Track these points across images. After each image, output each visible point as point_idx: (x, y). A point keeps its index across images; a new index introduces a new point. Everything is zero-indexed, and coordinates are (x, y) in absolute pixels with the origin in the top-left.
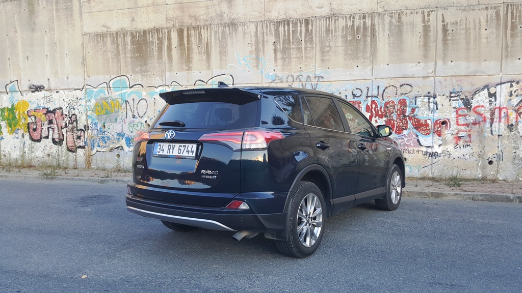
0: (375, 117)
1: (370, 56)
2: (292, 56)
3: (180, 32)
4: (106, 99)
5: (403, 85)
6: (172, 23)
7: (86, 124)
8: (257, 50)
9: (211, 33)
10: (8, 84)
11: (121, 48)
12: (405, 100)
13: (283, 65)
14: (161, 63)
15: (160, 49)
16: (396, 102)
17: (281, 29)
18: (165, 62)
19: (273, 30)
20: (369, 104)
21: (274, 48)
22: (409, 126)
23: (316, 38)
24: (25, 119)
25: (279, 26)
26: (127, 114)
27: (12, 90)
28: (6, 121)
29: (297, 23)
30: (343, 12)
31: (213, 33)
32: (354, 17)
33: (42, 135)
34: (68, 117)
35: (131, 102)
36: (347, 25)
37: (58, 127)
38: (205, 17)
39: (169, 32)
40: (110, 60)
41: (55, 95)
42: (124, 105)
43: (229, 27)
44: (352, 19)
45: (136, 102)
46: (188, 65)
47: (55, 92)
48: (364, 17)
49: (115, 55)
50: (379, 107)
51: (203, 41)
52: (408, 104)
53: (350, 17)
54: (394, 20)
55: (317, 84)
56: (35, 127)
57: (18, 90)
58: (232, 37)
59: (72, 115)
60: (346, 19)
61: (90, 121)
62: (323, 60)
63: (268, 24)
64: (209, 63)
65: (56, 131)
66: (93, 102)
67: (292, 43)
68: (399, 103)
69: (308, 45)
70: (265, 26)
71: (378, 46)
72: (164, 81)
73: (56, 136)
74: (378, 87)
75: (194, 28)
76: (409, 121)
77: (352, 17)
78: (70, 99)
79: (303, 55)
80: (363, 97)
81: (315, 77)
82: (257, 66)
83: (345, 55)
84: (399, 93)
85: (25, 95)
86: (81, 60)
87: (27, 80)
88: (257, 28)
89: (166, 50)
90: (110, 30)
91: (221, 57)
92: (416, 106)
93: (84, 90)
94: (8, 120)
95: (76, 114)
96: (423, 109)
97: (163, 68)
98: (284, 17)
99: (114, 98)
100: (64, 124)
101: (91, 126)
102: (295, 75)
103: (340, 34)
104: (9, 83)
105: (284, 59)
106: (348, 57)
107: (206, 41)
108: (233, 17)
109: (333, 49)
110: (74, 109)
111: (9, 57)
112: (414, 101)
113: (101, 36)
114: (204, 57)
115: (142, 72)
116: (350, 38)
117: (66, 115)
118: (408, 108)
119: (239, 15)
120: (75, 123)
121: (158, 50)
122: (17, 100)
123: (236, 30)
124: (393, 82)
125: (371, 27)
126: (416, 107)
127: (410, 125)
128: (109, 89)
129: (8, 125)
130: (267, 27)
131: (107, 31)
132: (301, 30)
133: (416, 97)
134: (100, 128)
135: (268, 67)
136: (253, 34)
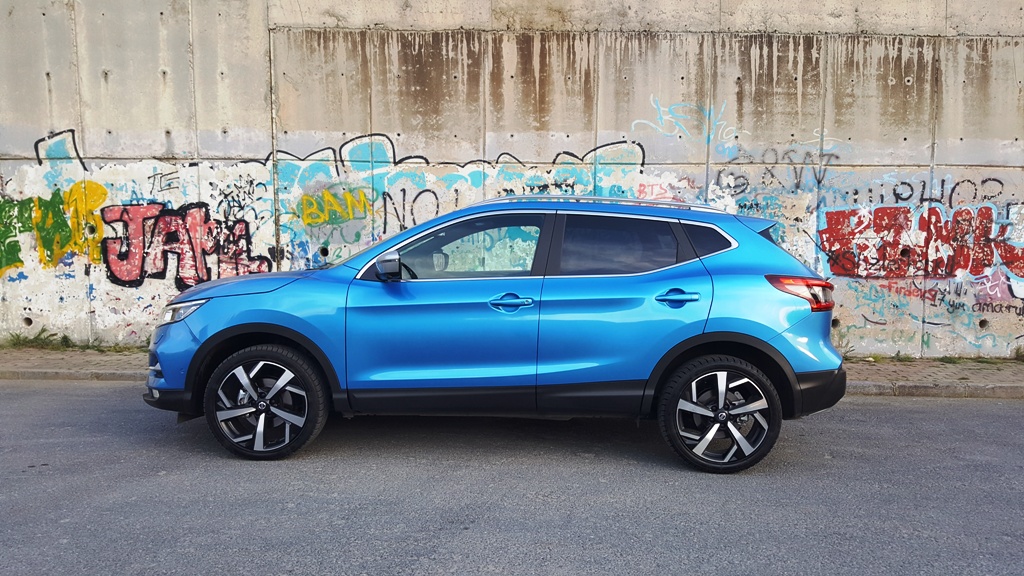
0: (936, 240)
1: (930, 120)
2: (775, 110)
3: (525, 43)
4: (332, 186)
5: (986, 181)
6: (505, 21)
7: (274, 244)
8: (700, 93)
9: (597, 49)
10: (43, 140)
11: (373, 69)
12: (990, 209)
13: (756, 128)
14: (476, 110)
15: (474, 79)
16: (974, 214)
17: (755, 52)
18: (484, 110)
19: (737, 53)
20: (926, 215)
21: (737, 90)
22: (994, 260)
23: (826, 76)
24: (93, 230)
25: (751, 45)
26: (385, 223)
27: (53, 155)
28: (35, 232)
29: (788, 42)
30: (881, 30)
31: (602, 50)
32: (901, 40)
33: (146, 269)
34: (223, 226)
35: (398, 197)
36: (888, 54)
37: (193, 250)
38: (584, 12)
39: (498, 42)
40: (345, 97)
41: (185, 173)
42: (379, 203)
43: (640, 40)
44: (896, 44)
45: (410, 197)
46: (541, 117)
47: (187, 165)
48: (920, 44)
49: (358, 86)
50: (943, 221)
51: (577, 66)
52: (994, 216)
53: (894, 39)
54: (976, 56)
55: (825, 170)
56: (124, 249)
57: (74, 154)
58: (646, 61)
59: (235, 223)
60: (886, 43)
61: (285, 238)
62: (838, 121)
63: (727, 40)
64: (591, 115)
65: (188, 261)
66: (296, 193)
67: (777, 82)
68: (979, 215)
69: (809, 90)
70: (719, 43)
71: (944, 102)
72: (481, 151)
73: (188, 273)
74: (943, 181)
75: (558, 36)
76: (995, 250)
77: (897, 40)
78: (230, 181)
79: (799, 110)
80: (915, 201)
81: (822, 156)
82: (699, 128)
83: (882, 115)
84: (979, 197)
85: (93, 166)
86: (264, 90)
87: (105, 131)
88: (701, 45)
89: (488, 82)
90: (346, 25)
91: (618, 103)
92: (1008, 221)
93: (270, 164)
94: (40, 229)
95: (246, 218)
96: (1020, 227)
97: (480, 123)
98: (760, 29)
99: (353, 186)
100: (210, 244)
101: (290, 249)
102: (781, 150)
103: (873, 70)
104: (45, 134)
105: (758, 114)
106: (887, 120)
107: (584, 66)
108: (648, 18)
109: (860, 101)
110: (242, 208)
111: (48, 70)
112: (1005, 212)
113: (321, 37)
114: (580, 102)
115: (425, 127)
116: (892, 81)
117: (218, 222)
118: (994, 225)
119: (664, 16)
120: (243, 243)
121: (469, 79)
122: (69, 181)
123: (655, 47)
124: (969, 174)
125: (933, 63)
126: (1009, 224)
127: (997, 258)
128: (339, 164)
129: (39, 242)
130: (723, 45)
131: (337, 26)
132: (795, 58)
133: (1009, 205)
134: (315, 256)
135: (723, 130)
136: (692, 58)
